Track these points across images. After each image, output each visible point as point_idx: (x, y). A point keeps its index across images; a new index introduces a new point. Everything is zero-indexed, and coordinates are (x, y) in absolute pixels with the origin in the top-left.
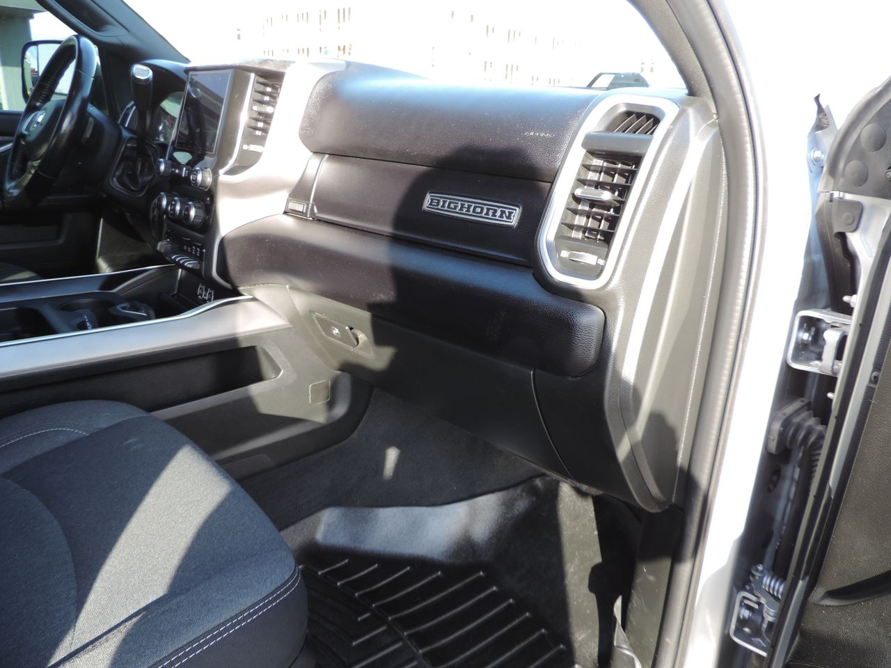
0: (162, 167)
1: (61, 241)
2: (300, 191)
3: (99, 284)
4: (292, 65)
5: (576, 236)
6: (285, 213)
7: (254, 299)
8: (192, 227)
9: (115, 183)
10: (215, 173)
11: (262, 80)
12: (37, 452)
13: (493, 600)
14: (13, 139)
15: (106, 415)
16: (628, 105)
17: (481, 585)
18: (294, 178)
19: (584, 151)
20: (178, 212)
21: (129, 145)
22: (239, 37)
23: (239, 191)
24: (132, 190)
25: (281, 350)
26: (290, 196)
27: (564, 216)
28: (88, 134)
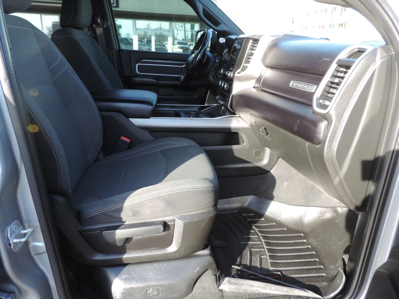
0: (222, 72)
1: (195, 97)
2: (258, 80)
3: (198, 108)
4: (263, 37)
5: (330, 96)
6: (254, 88)
7: (240, 117)
8: (225, 91)
9: (211, 77)
10: (234, 73)
11: (254, 42)
12: (168, 148)
13: (303, 244)
14: (186, 63)
15: (186, 142)
16: (359, 48)
17: (300, 238)
18: (257, 76)
19: (337, 65)
20: (222, 86)
21: (217, 65)
22: (293, 22)
23: (240, 79)
24: (215, 79)
25: (245, 135)
26: (256, 82)
27: (325, 88)
28: (204, 61)
